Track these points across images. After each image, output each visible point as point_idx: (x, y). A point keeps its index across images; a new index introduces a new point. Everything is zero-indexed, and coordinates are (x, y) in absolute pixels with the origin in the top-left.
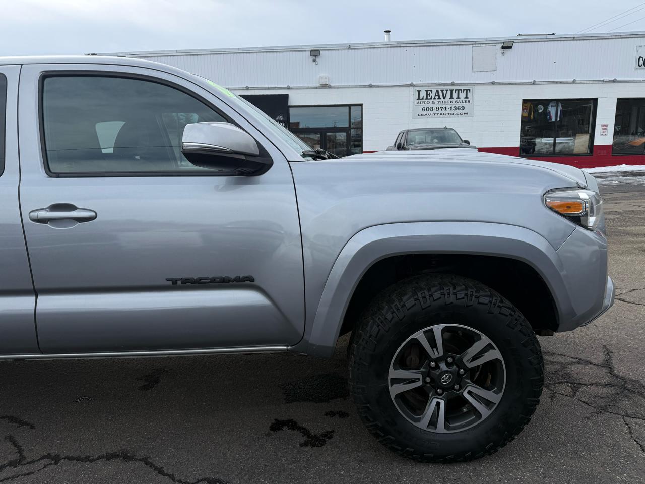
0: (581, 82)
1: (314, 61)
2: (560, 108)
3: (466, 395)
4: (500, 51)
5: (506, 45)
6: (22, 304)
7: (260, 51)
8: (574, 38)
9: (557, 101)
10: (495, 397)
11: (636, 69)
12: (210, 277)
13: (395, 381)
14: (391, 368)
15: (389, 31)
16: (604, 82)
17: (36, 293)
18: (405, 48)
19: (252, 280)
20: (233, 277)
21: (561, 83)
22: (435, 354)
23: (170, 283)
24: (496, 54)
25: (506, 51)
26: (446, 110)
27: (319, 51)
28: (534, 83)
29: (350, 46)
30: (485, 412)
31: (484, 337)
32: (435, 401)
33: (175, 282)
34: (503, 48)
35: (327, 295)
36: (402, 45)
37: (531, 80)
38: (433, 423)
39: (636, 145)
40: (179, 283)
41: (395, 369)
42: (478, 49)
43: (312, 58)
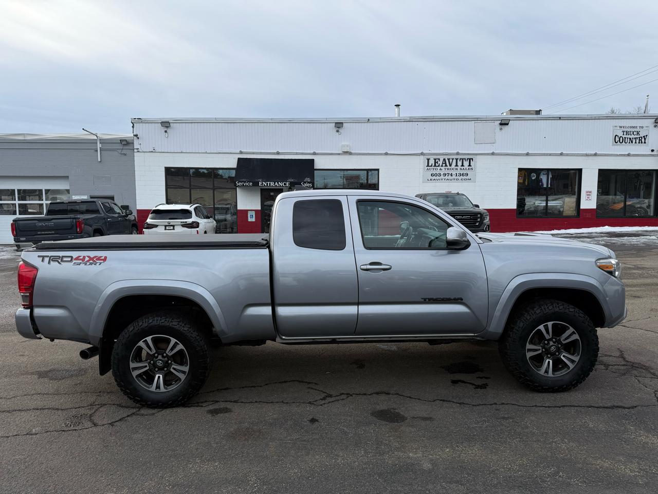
0: (567, 155)
1: (338, 131)
2: (550, 176)
3: (562, 357)
4: (498, 127)
5: (503, 122)
6: (351, 310)
7: (290, 122)
8: (560, 118)
9: (548, 170)
10: (576, 358)
11: (613, 145)
12: (442, 298)
13: (529, 350)
14: (528, 343)
15: (399, 105)
16: (587, 155)
17: (358, 304)
18: (417, 123)
19: (462, 299)
20: (452, 298)
21: (550, 155)
22: (547, 337)
23: (423, 300)
24: (495, 129)
25: (503, 127)
26: (452, 176)
27: (342, 123)
28: (528, 154)
29: (369, 120)
30: (571, 366)
31: (571, 328)
32: (548, 360)
33: (425, 299)
34: (501, 124)
35: (500, 307)
36: (415, 120)
37: (525, 152)
38: (546, 372)
39: (615, 209)
40: (427, 300)
41: (529, 344)
42: (480, 125)
43: (335, 130)
